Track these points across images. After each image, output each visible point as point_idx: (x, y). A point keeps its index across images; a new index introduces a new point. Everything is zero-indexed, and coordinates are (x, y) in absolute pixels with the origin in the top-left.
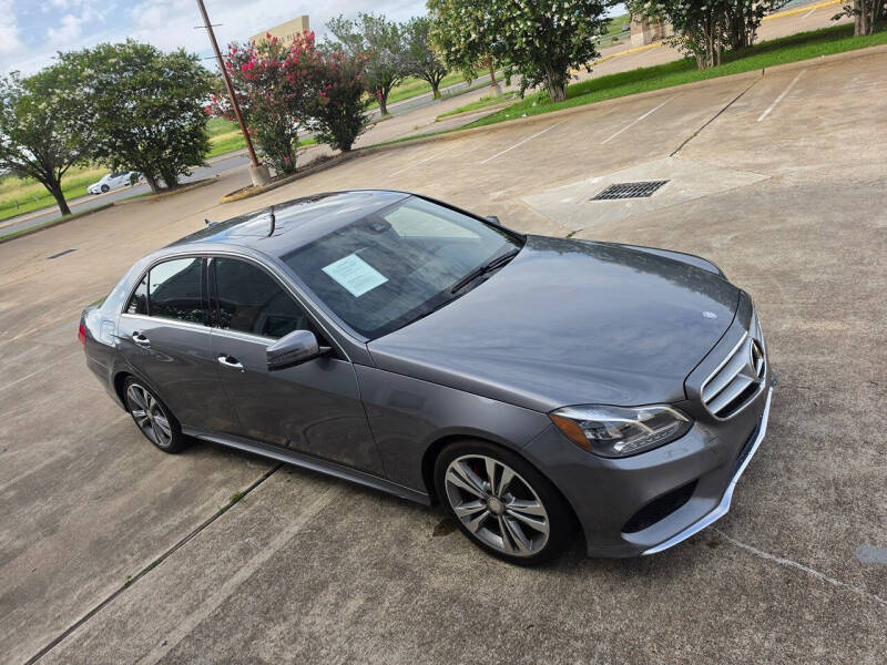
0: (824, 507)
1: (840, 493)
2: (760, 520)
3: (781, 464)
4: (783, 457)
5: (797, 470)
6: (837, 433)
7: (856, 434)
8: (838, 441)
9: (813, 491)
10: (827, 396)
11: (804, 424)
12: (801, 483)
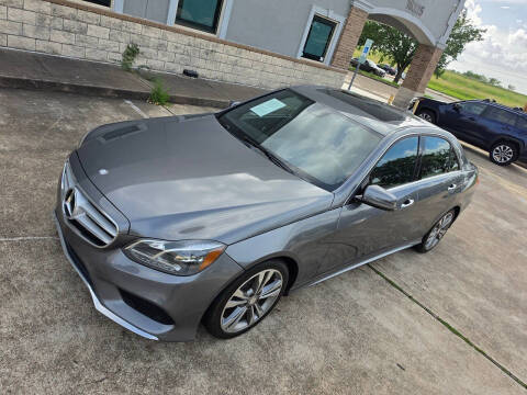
0: (15, 273)
1: (10, 286)
2: (45, 252)
3: (59, 289)
4: (63, 297)
5: (48, 290)
6: (40, 338)
7: (25, 343)
8: (35, 329)
9: (28, 281)
10: (74, 379)
11: (70, 334)
12: (38, 283)
